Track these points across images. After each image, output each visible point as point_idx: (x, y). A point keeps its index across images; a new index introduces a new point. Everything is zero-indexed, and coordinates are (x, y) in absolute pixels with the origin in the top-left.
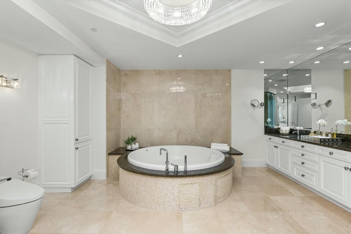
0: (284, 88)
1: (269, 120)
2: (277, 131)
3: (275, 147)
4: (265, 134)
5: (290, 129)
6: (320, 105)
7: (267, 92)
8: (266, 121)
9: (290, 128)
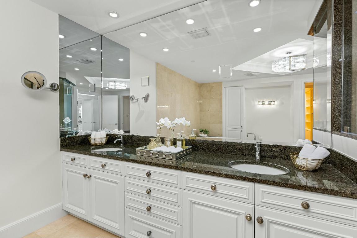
0: (85, 77)
1: (67, 120)
2: (84, 139)
3: (85, 176)
4: (61, 150)
5: (107, 135)
6: (138, 100)
7: (63, 79)
8: (62, 123)
9: (106, 133)
